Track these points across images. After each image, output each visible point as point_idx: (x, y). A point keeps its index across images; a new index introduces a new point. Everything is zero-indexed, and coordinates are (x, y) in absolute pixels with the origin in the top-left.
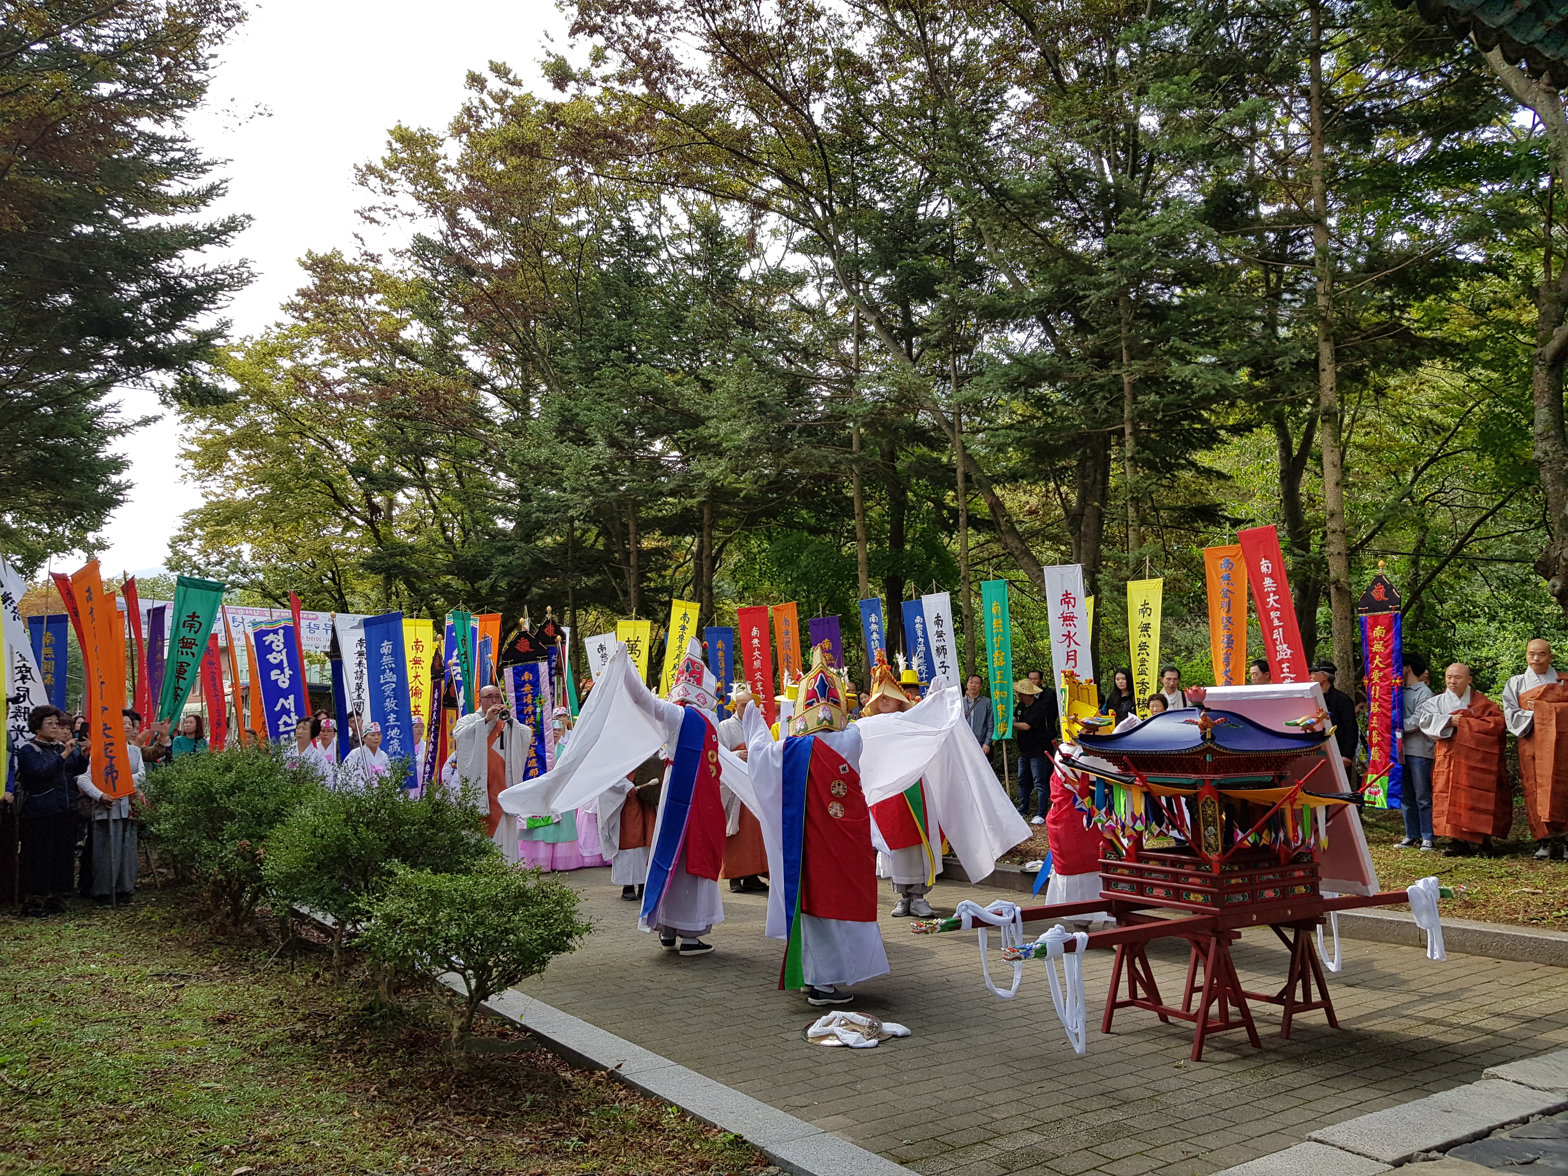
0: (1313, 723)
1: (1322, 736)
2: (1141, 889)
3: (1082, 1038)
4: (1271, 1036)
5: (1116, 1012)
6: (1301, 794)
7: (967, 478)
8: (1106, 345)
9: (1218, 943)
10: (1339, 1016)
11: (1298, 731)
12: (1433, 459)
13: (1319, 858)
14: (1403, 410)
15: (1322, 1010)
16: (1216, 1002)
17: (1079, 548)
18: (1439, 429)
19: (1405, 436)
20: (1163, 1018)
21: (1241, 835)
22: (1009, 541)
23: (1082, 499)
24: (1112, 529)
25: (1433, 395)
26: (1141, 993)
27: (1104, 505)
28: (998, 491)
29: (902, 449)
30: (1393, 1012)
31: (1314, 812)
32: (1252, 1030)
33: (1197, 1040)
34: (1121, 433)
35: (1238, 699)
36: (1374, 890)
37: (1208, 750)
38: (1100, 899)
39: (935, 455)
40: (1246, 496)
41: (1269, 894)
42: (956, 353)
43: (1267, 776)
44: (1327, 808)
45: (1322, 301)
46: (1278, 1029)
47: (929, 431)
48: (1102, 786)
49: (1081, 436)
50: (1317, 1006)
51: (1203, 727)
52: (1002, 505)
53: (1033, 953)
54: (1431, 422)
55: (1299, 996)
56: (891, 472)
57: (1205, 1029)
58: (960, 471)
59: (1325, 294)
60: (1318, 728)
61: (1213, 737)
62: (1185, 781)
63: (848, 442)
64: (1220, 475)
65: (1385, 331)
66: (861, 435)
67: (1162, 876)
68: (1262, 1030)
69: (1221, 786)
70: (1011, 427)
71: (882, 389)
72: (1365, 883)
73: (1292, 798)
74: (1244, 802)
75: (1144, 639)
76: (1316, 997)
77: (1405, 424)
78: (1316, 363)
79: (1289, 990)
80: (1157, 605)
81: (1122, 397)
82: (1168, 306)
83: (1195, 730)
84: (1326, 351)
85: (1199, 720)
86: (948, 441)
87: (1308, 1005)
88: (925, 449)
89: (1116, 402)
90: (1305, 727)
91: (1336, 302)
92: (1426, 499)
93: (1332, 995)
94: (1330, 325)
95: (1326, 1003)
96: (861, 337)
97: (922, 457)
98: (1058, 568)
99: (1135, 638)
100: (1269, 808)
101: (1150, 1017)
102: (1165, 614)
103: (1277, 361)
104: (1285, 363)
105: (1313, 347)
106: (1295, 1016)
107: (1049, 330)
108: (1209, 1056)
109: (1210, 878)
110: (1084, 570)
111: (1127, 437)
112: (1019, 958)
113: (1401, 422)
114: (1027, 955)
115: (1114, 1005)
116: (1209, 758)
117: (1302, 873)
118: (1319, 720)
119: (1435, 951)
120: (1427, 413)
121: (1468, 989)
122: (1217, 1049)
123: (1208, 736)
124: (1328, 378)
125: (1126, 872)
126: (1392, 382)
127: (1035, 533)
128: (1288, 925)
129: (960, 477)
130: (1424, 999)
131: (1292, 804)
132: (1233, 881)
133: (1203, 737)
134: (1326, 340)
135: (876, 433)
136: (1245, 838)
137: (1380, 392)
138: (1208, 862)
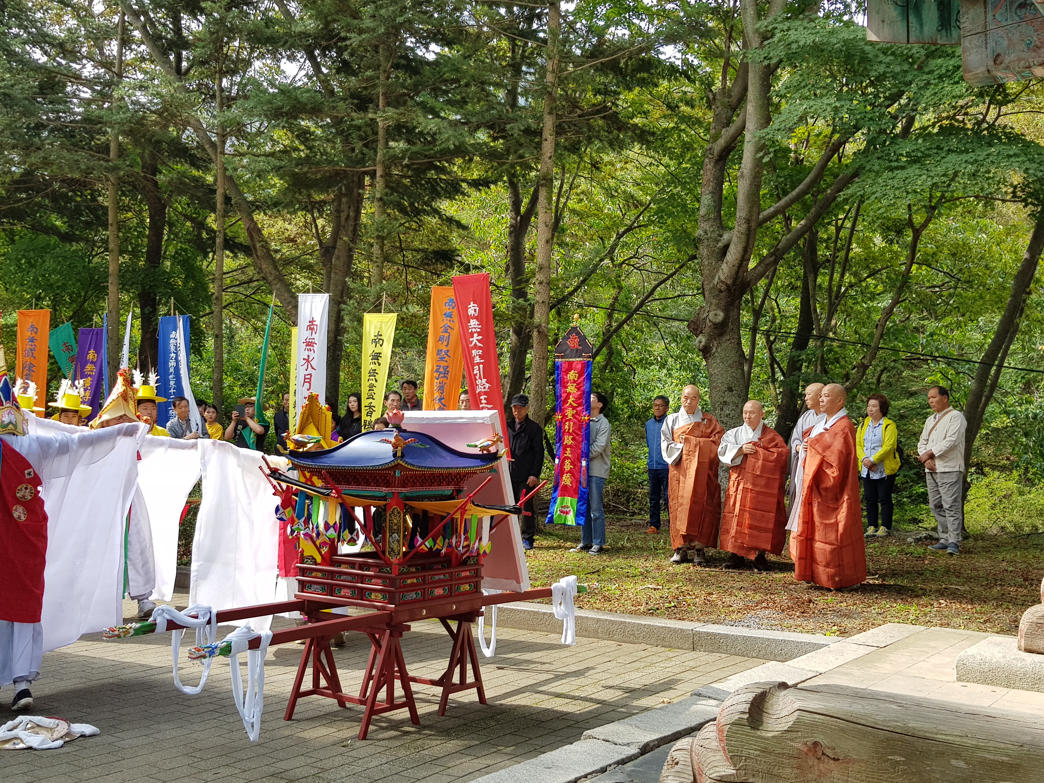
0: (489, 446)
1: (495, 457)
2: (330, 589)
3: (257, 727)
4: (430, 714)
5: (300, 700)
6: (470, 506)
7: (227, 200)
8: (365, 88)
9: (391, 635)
10: (488, 694)
11: (477, 451)
12: (630, 229)
13: (483, 561)
14: (612, 183)
15: (475, 690)
16: (385, 688)
17: (329, 278)
18: (638, 204)
19: (610, 208)
20: (342, 703)
21: (420, 540)
22: (264, 266)
23: (336, 234)
24: (360, 264)
25: (637, 174)
26: (323, 683)
27: (353, 241)
28: (259, 217)
29: (164, 163)
30: (532, 689)
31: (480, 521)
32: (413, 710)
33: (364, 721)
34: (373, 175)
35: (432, 423)
36: (526, 587)
37: (397, 466)
38: (293, 599)
39: (195, 173)
40: (484, 246)
41: (439, 592)
42: (222, 74)
43: (448, 490)
44: (492, 518)
45: (550, 78)
46: (436, 707)
47: (192, 148)
48: (303, 497)
49: (337, 173)
50: (470, 686)
51: (395, 446)
52: (259, 231)
53: (217, 651)
54: (632, 197)
55: (456, 679)
56: (150, 185)
57: (373, 711)
58: (220, 191)
59: (553, 72)
60: (493, 450)
61: (403, 456)
62: (377, 494)
63: (105, 149)
64: (459, 225)
65: (598, 112)
66: (120, 145)
67: (349, 578)
68: (422, 709)
69: (407, 498)
70: (272, 154)
71: (143, 100)
72: (518, 582)
73: (463, 509)
74: (425, 512)
75: (373, 367)
76: (470, 678)
77: (613, 196)
78: (539, 133)
79: (449, 674)
80: (389, 334)
81: (376, 141)
82: (423, 62)
83: (389, 448)
84: (549, 123)
85: (393, 440)
86: (211, 161)
87: (463, 685)
88: (187, 166)
89: (370, 144)
90: (482, 449)
91: (562, 81)
92: (623, 262)
93: (483, 677)
94: (554, 100)
95: (478, 684)
96: (126, 42)
97: (183, 174)
98: (310, 296)
99: (367, 364)
100: (443, 518)
101: (331, 703)
102: (396, 344)
103: (508, 127)
104: (515, 129)
105: (539, 119)
106: (451, 696)
107: (316, 66)
108: (374, 735)
109: (389, 578)
110: (331, 299)
111: (378, 179)
112: (204, 657)
113: (610, 194)
114: (212, 653)
115: (297, 694)
116: (397, 474)
117: (468, 573)
118: (494, 443)
119: (569, 637)
120: (631, 189)
121: (592, 668)
122: (382, 728)
123: (399, 454)
124: (548, 147)
125: (319, 575)
126: (606, 158)
127: (288, 262)
128: (453, 618)
129: (219, 198)
130: (558, 677)
131: (462, 515)
132: (409, 581)
133: (395, 455)
134: (550, 113)
135: (136, 143)
136: (423, 543)
137: (595, 166)
138: (389, 564)
